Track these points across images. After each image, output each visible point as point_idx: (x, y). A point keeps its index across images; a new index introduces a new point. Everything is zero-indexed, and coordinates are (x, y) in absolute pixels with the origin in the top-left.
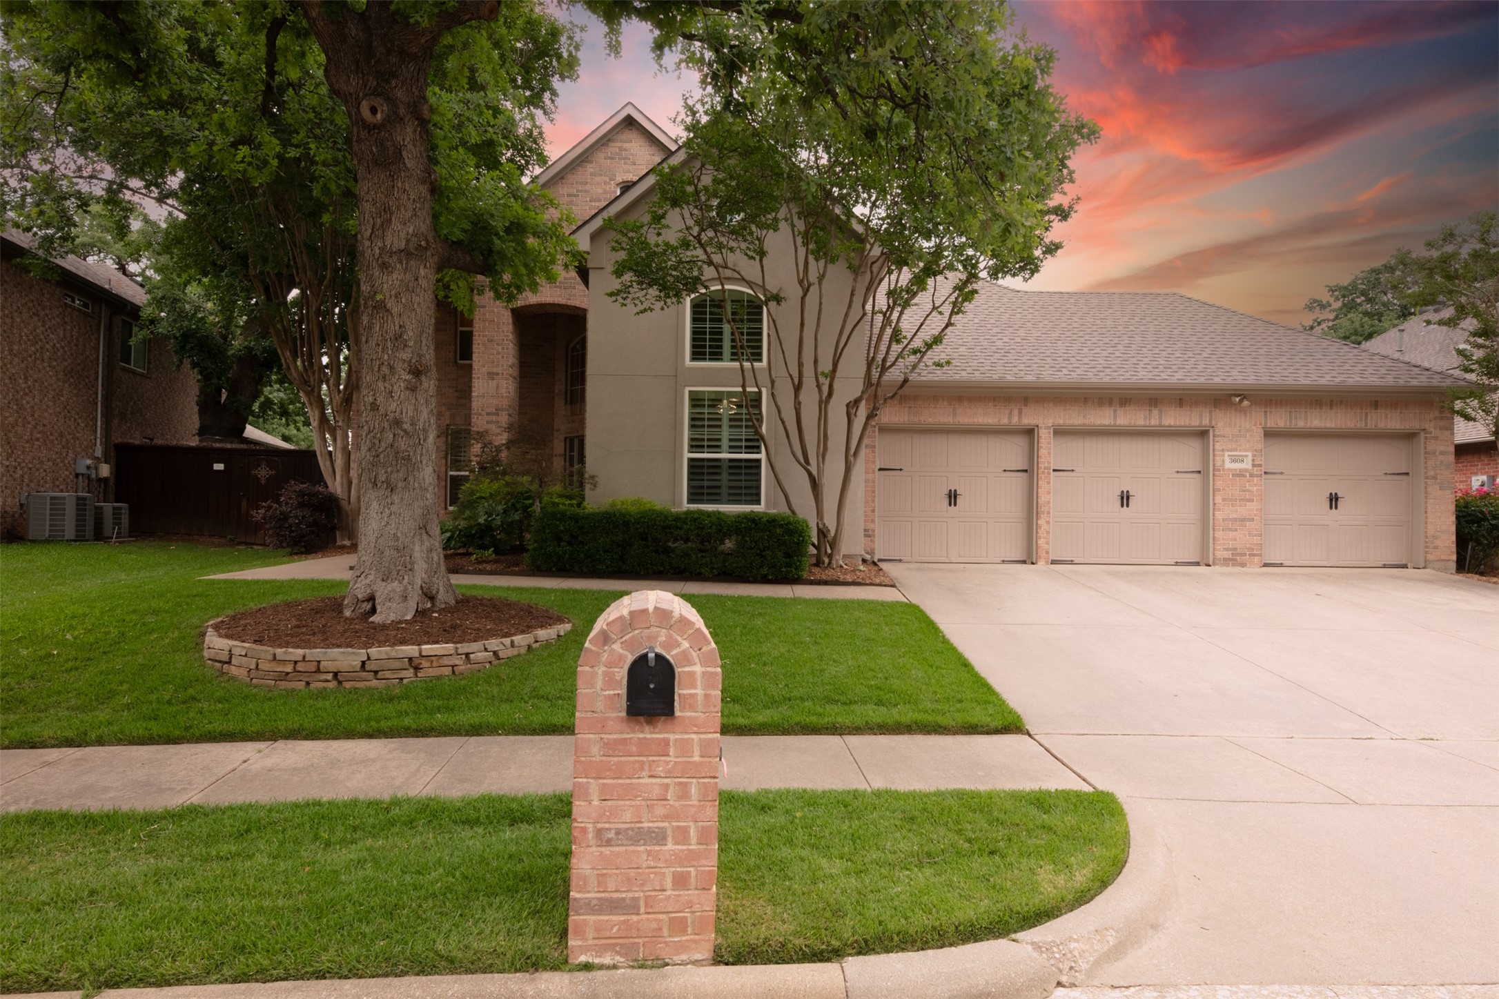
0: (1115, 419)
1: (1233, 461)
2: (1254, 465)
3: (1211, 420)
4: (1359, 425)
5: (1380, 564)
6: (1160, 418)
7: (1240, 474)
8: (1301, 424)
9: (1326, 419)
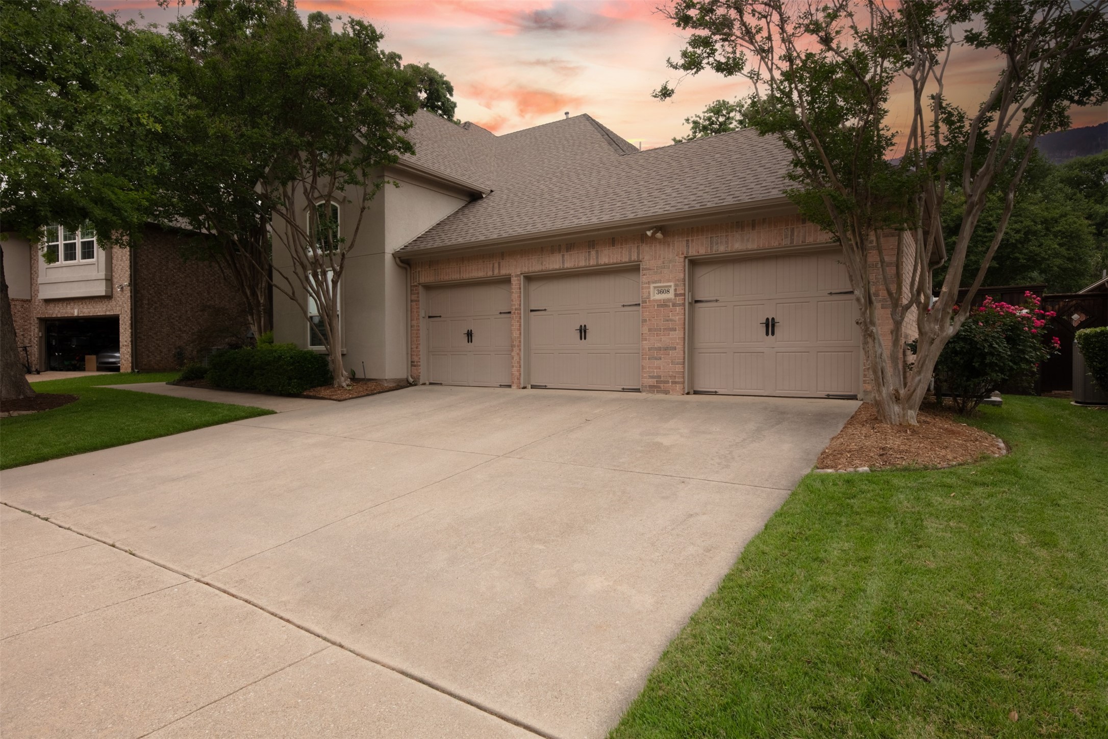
1: (660, 292)
2: (676, 295)
3: (638, 254)
4: (784, 243)
5: (823, 394)
6: (597, 258)
7: (663, 304)
8: (722, 249)
9: (748, 240)
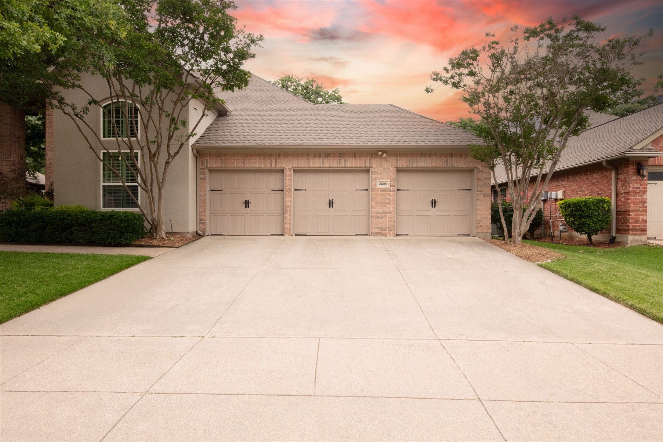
0: (323, 164)
1: (381, 184)
2: (391, 186)
3: (370, 164)
4: (443, 165)
5: (456, 234)
6: (345, 163)
7: (384, 191)
8: (414, 165)
9: (427, 162)
